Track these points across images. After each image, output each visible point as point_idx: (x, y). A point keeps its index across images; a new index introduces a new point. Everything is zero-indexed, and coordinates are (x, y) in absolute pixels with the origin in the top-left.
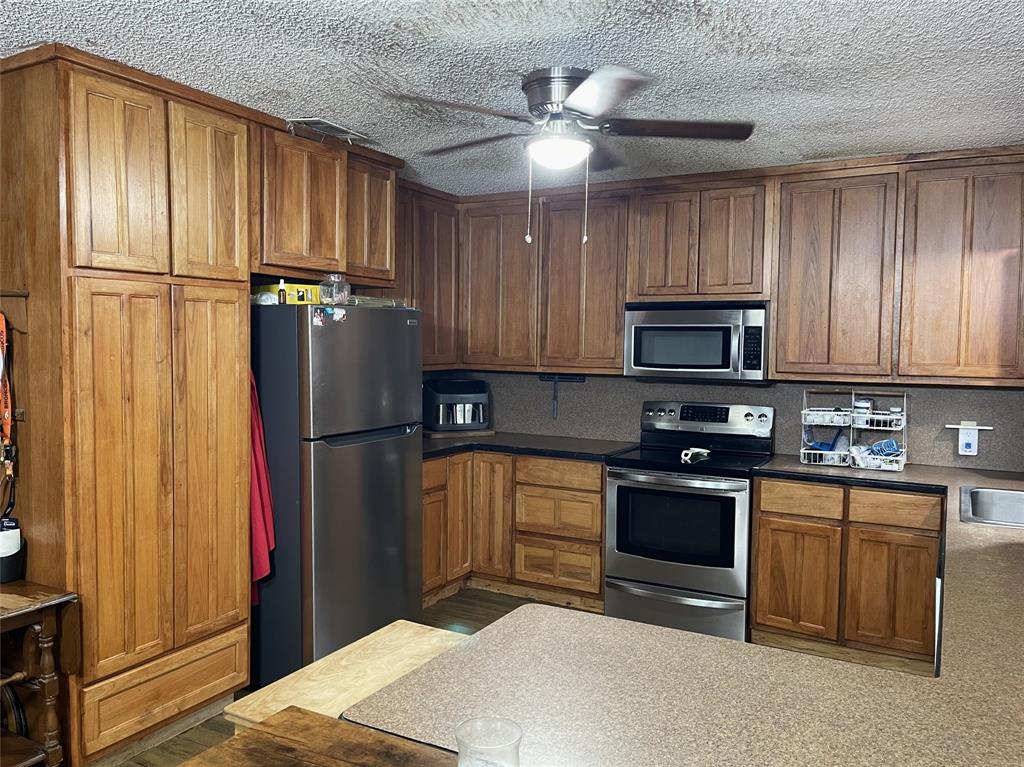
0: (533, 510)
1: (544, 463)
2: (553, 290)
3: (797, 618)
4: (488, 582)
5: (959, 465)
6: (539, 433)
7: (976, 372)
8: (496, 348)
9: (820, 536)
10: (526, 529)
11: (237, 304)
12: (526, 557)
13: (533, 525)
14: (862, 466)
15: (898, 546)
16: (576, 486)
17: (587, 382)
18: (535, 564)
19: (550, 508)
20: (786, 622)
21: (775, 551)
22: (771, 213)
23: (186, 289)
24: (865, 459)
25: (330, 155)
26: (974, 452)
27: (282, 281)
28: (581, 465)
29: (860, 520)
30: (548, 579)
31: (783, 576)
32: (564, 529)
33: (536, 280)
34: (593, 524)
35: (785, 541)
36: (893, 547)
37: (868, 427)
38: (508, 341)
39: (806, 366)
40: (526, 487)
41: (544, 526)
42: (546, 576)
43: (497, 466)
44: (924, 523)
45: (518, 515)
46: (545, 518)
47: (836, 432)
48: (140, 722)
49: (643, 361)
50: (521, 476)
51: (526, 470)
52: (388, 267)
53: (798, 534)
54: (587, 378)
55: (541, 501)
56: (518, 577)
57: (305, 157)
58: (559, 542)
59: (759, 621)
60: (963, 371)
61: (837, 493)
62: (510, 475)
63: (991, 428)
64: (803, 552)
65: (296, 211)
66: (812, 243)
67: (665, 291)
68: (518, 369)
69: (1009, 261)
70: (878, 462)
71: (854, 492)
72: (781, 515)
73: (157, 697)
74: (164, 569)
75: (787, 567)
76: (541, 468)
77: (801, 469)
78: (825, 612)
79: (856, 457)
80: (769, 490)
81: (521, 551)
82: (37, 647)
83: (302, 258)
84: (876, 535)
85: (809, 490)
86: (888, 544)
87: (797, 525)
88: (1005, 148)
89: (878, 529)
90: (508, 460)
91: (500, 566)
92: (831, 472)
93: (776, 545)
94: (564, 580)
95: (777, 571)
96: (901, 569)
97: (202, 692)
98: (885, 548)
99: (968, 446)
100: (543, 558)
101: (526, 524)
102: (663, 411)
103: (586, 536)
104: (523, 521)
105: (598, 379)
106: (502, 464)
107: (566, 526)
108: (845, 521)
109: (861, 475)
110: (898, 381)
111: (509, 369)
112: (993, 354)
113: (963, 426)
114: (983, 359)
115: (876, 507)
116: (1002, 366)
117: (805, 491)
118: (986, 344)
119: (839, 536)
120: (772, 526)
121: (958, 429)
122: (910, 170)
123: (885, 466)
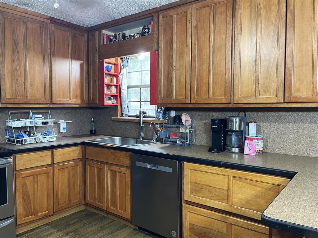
3: (36, 214)
5: (60, 135)
7: (75, 102)
9: (44, 173)
14: (44, 141)
20: (31, 218)
21: (24, 187)
26: (65, 131)
29: (58, 162)
31: (29, 198)
35: (29, 181)
36: (69, 168)
37: (41, 125)
39: (15, 100)
44: (77, 156)
53: (35, 175)
60: (72, 102)
61: (49, 153)
63: (71, 122)
64: (37, 183)
70: (47, 138)
71: (56, 151)
72: (25, 170)
75: (30, 193)
79: (41, 138)
80: (20, 159)
84: (63, 166)
85: (38, 154)
86: (67, 168)
87: (34, 172)
88: (79, 26)
89: (63, 164)
93: (25, 184)
95: (26, 196)
96: (71, 176)
98: (66, 170)
99: (64, 128)
108: (53, 164)
110: (51, 106)
112: (79, 96)
113: (61, 121)
114: (76, 97)
115: (62, 154)
116: (81, 100)
117: (36, 156)
118: (77, 93)
119: (50, 169)
120: (23, 176)
121: (59, 123)
122: (51, 23)
123: (51, 140)
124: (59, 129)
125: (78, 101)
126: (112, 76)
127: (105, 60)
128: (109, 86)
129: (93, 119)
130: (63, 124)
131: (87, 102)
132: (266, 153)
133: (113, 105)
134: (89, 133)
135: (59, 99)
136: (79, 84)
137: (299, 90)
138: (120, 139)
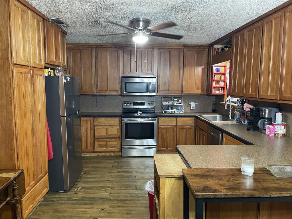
0: (100, 132)
1: (103, 119)
2: (99, 72)
3: (167, 148)
4: (85, 153)
5: (191, 111)
6: (92, 111)
7: (197, 92)
8: (82, 88)
9: (172, 129)
10: (98, 137)
11: (43, 76)
12: (98, 145)
13: (100, 136)
14: (176, 113)
15: (187, 129)
16: (112, 124)
17: (106, 97)
18: (101, 146)
19: (105, 131)
20: (165, 149)
21: (162, 134)
22: (156, 55)
23: (34, 71)
24: (177, 112)
25: (58, 30)
26: (194, 108)
27: (49, 69)
28: (114, 118)
29: (179, 125)
30: (105, 149)
32: (109, 135)
33: (94, 69)
34: (117, 134)
35: (164, 131)
36: (186, 129)
37: (176, 104)
38: (85, 86)
39: (164, 91)
40: (98, 126)
41: (103, 136)
42: (104, 149)
43: (88, 121)
44: (192, 123)
45: (95, 134)
46: (104, 134)
47: (167, 106)
48: (32, 207)
49: (127, 91)
50: (96, 123)
51: (98, 121)
52: (66, 64)
53: (167, 129)
54: (106, 96)
55: (102, 129)
56: (96, 150)
57: (53, 30)
58: (108, 139)
59: (159, 150)
60: (195, 91)
61: (175, 119)
62: (92, 123)
63: (198, 103)
64: (168, 133)
65: (52, 47)
66: (165, 63)
67: (131, 73)
68: (89, 94)
69: (203, 69)
70: (179, 112)
71: (178, 119)
72: (163, 125)
73: (34, 199)
74: (34, 159)
75: (165, 137)
76: (102, 120)
77: (164, 115)
78: (173, 146)
79: (175, 111)
80: (161, 120)
81: (97, 143)
82: (13, 188)
83: (54, 62)
84: (182, 127)
86: (185, 129)
87: (167, 127)
88: (202, 45)
89: (182, 126)
90: (92, 119)
91: (90, 148)
92: (170, 115)
93: (162, 132)
94: (110, 149)
95: (163, 138)
96: (187, 134)
97: (42, 195)
98: (184, 130)
99: (193, 107)
100: (103, 144)
101: (98, 136)
102: (129, 103)
103: (116, 136)
104: (97, 135)
105: (110, 96)
106: (89, 121)
107: (110, 135)
108: (176, 125)
109: (176, 115)
110: (182, 94)
111: (86, 94)
112: (200, 88)
113: (192, 103)
114: (198, 89)
115: (183, 121)
116: (202, 90)
117: (168, 120)
118: (199, 86)
119: (175, 128)
120: (161, 128)
121: (191, 104)
122: (185, 48)
123: (181, 113)
124: (191, 108)
125: (200, 91)
126: (221, 74)
127: (214, 65)
128: (218, 82)
129: (214, 102)
130: (193, 104)
131: (206, 92)
132: (288, 136)
133: (220, 94)
134: (211, 111)
135: (186, 90)
136: (200, 81)
137: (286, 91)
138: (221, 117)
